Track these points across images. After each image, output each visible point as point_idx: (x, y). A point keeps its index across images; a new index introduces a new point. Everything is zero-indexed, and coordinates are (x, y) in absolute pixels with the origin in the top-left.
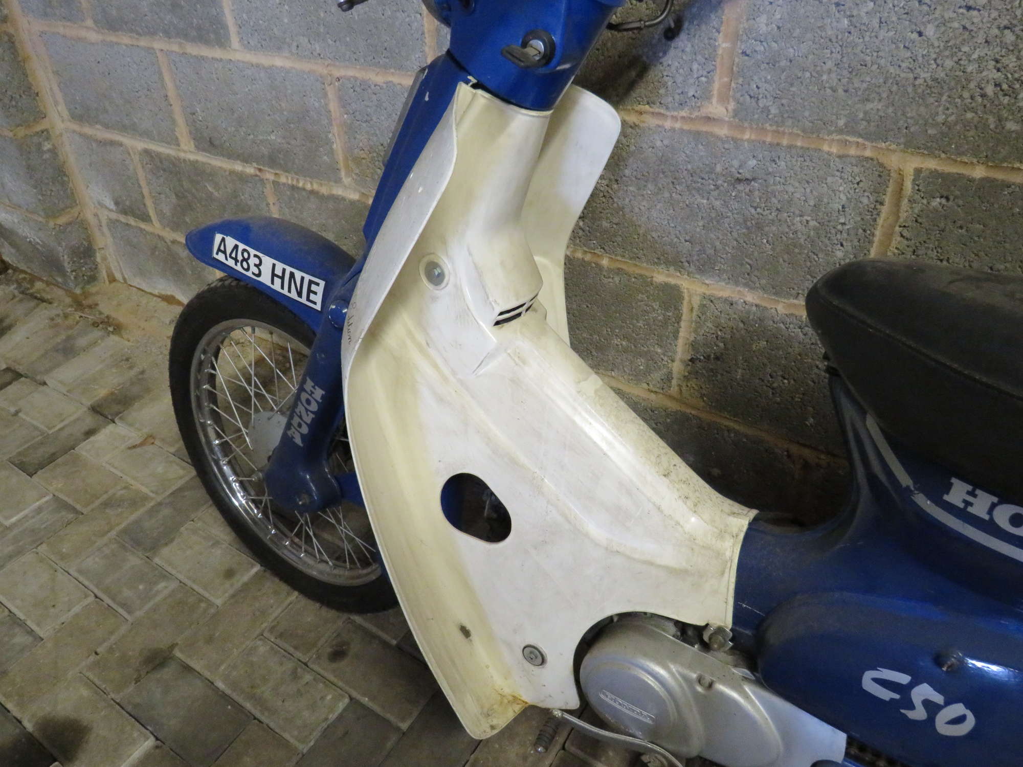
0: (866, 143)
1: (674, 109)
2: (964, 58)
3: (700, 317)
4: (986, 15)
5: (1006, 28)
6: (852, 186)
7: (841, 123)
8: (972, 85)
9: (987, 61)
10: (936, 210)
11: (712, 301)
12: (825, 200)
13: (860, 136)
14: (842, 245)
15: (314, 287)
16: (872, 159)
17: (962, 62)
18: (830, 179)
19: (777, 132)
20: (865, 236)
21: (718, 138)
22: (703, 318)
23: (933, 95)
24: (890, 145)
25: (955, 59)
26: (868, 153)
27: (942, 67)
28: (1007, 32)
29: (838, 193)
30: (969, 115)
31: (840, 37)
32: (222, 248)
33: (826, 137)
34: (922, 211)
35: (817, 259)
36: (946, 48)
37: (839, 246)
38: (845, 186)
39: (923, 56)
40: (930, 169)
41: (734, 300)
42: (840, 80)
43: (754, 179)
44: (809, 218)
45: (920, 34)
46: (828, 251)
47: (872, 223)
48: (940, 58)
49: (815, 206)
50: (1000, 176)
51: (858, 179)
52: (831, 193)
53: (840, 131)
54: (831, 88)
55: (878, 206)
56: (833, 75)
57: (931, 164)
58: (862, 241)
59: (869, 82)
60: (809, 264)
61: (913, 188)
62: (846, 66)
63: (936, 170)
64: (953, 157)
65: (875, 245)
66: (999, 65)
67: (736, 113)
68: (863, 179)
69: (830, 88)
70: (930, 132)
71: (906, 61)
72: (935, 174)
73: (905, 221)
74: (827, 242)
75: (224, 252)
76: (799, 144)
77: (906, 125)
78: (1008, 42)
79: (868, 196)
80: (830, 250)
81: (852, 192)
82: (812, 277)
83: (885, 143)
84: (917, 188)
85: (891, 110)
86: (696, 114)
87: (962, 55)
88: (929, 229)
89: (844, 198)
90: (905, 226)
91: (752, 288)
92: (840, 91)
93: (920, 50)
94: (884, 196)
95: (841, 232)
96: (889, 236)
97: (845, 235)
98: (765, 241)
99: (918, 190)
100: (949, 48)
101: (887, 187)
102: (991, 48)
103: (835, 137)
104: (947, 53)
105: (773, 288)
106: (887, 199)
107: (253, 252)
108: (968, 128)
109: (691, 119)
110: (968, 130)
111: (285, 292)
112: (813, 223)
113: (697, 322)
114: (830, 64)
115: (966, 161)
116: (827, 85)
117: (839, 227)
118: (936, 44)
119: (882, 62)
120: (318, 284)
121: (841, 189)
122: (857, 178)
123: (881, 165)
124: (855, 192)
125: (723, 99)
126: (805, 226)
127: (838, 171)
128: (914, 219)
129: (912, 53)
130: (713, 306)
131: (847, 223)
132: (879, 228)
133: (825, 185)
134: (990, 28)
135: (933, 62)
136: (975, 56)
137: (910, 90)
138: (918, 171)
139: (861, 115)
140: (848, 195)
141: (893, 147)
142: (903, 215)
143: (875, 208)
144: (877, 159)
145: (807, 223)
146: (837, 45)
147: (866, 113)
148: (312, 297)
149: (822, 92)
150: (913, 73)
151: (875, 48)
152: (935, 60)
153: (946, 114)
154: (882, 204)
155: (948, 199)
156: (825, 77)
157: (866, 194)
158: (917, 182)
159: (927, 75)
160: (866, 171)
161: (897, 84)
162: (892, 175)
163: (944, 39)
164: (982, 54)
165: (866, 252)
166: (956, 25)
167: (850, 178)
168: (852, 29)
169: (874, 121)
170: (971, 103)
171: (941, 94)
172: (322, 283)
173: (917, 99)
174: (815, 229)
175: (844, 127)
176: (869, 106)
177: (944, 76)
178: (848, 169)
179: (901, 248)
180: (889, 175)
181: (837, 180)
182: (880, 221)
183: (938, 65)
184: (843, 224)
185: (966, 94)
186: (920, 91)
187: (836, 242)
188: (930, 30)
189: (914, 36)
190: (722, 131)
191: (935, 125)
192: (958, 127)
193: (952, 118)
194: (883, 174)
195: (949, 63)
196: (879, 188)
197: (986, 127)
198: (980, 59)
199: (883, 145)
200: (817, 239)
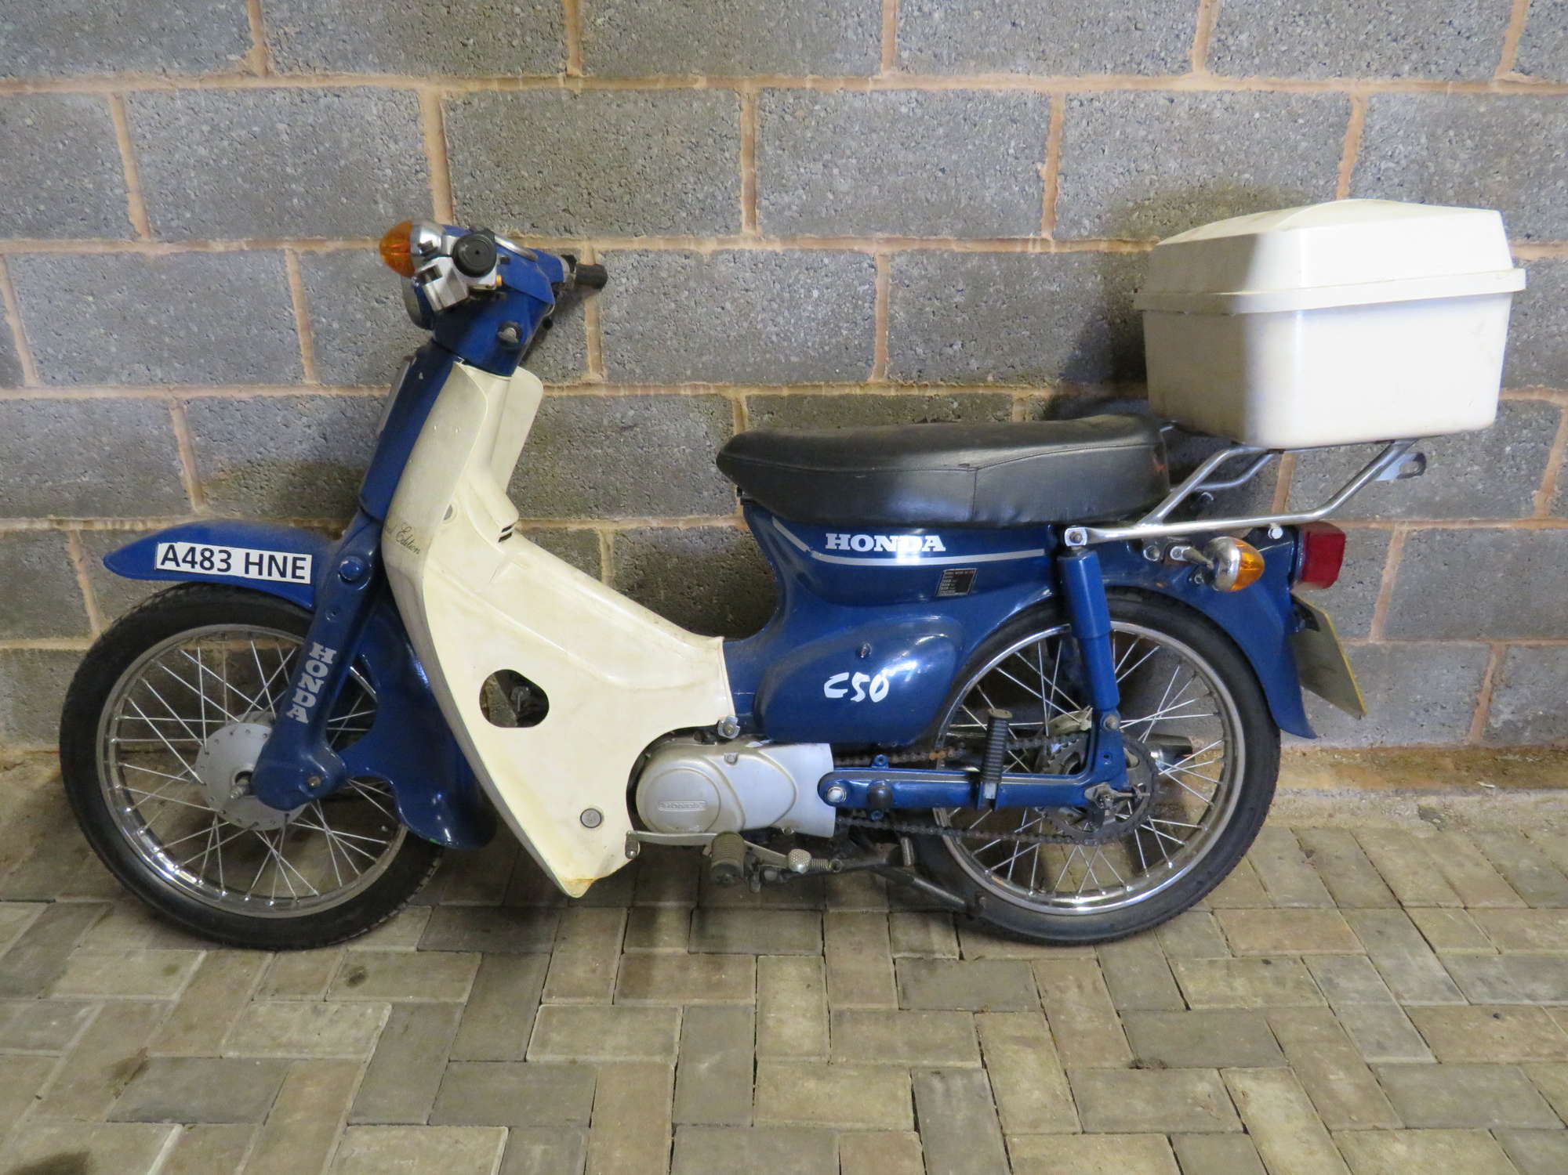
0: (709, 384)
1: (559, 381)
2: (753, 321)
6: (708, 416)
7: (689, 373)
8: (763, 336)
9: (767, 321)
10: (768, 422)
13: (703, 380)
15: (299, 563)
16: (716, 395)
17: (753, 323)
18: (693, 414)
19: (645, 386)
21: (599, 398)
22: (619, 553)
23: (743, 346)
24: (725, 384)
25: (748, 322)
26: (713, 391)
27: (742, 327)
28: (772, 302)
29: (701, 423)
30: (768, 356)
31: (672, 316)
32: (171, 555)
33: (681, 385)
34: (759, 424)
36: (741, 315)
38: (704, 417)
39: (729, 322)
40: (755, 395)
42: (679, 344)
43: (636, 425)
45: (723, 308)
48: (739, 322)
50: (797, 392)
52: (695, 424)
53: (689, 379)
54: (676, 350)
55: (730, 427)
56: (674, 342)
57: (754, 392)
59: (700, 343)
61: (749, 410)
62: (682, 334)
63: (759, 396)
64: (767, 385)
66: (774, 323)
67: (610, 377)
68: (714, 409)
69: (674, 350)
70: (748, 371)
71: (719, 326)
72: (759, 399)
74: (702, 462)
75: (175, 559)
76: (663, 392)
79: (721, 422)
80: (706, 468)
82: (698, 493)
83: (721, 382)
84: (751, 409)
85: (719, 359)
86: (577, 382)
87: (752, 319)
89: (706, 426)
91: (654, 515)
92: (682, 352)
93: (726, 318)
94: (732, 419)
98: (655, 473)
99: (753, 411)
100: (743, 316)
101: (732, 412)
102: (767, 313)
103: (687, 383)
104: (742, 319)
105: (671, 510)
106: (735, 420)
107: (216, 549)
108: (770, 364)
109: (576, 387)
110: (770, 366)
111: (265, 576)
112: (688, 451)
113: (615, 558)
115: (775, 386)
116: (672, 348)
117: (708, 449)
118: (734, 314)
119: (704, 328)
120: (304, 559)
121: (702, 419)
122: (710, 410)
123: (724, 397)
124: (712, 420)
125: (599, 368)
126: (683, 454)
127: (696, 407)
129: (721, 321)
133: (689, 420)
134: (762, 301)
135: (736, 325)
136: (759, 319)
137: (727, 344)
138: (748, 398)
139: (700, 366)
140: (708, 423)
141: (728, 384)
143: (728, 430)
144: (720, 395)
146: (671, 321)
147: (703, 364)
148: (299, 572)
149: (670, 353)
150: (726, 333)
151: (697, 320)
152: (737, 323)
153: (754, 357)
154: (732, 425)
155: (772, 413)
156: (670, 343)
158: (750, 406)
159: (735, 334)
160: (714, 401)
161: (718, 342)
162: (732, 403)
163: (739, 310)
164: (763, 318)
166: (742, 301)
167: (705, 411)
168: (679, 310)
169: (710, 369)
170: (766, 348)
171: (747, 345)
172: (309, 558)
173: (734, 350)
174: (691, 454)
175: (691, 376)
176: (704, 359)
177: (746, 333)
178: (702, 404)
181: (698, 414)
183: (740, 327)
184: (710, 446)
185: (762, 343)
186: (734, 344)
188: (728, 305)
189: (720, 310)
190: (602, 392)
191: (750, 365)
192: (764, 365)
193: (758, 359)
194: (726, 404)
195: (746, 325)
196: (727, 415)
197: (780, 362)
198: (763, 321)
199: (720, 384)
200: (694, 462)
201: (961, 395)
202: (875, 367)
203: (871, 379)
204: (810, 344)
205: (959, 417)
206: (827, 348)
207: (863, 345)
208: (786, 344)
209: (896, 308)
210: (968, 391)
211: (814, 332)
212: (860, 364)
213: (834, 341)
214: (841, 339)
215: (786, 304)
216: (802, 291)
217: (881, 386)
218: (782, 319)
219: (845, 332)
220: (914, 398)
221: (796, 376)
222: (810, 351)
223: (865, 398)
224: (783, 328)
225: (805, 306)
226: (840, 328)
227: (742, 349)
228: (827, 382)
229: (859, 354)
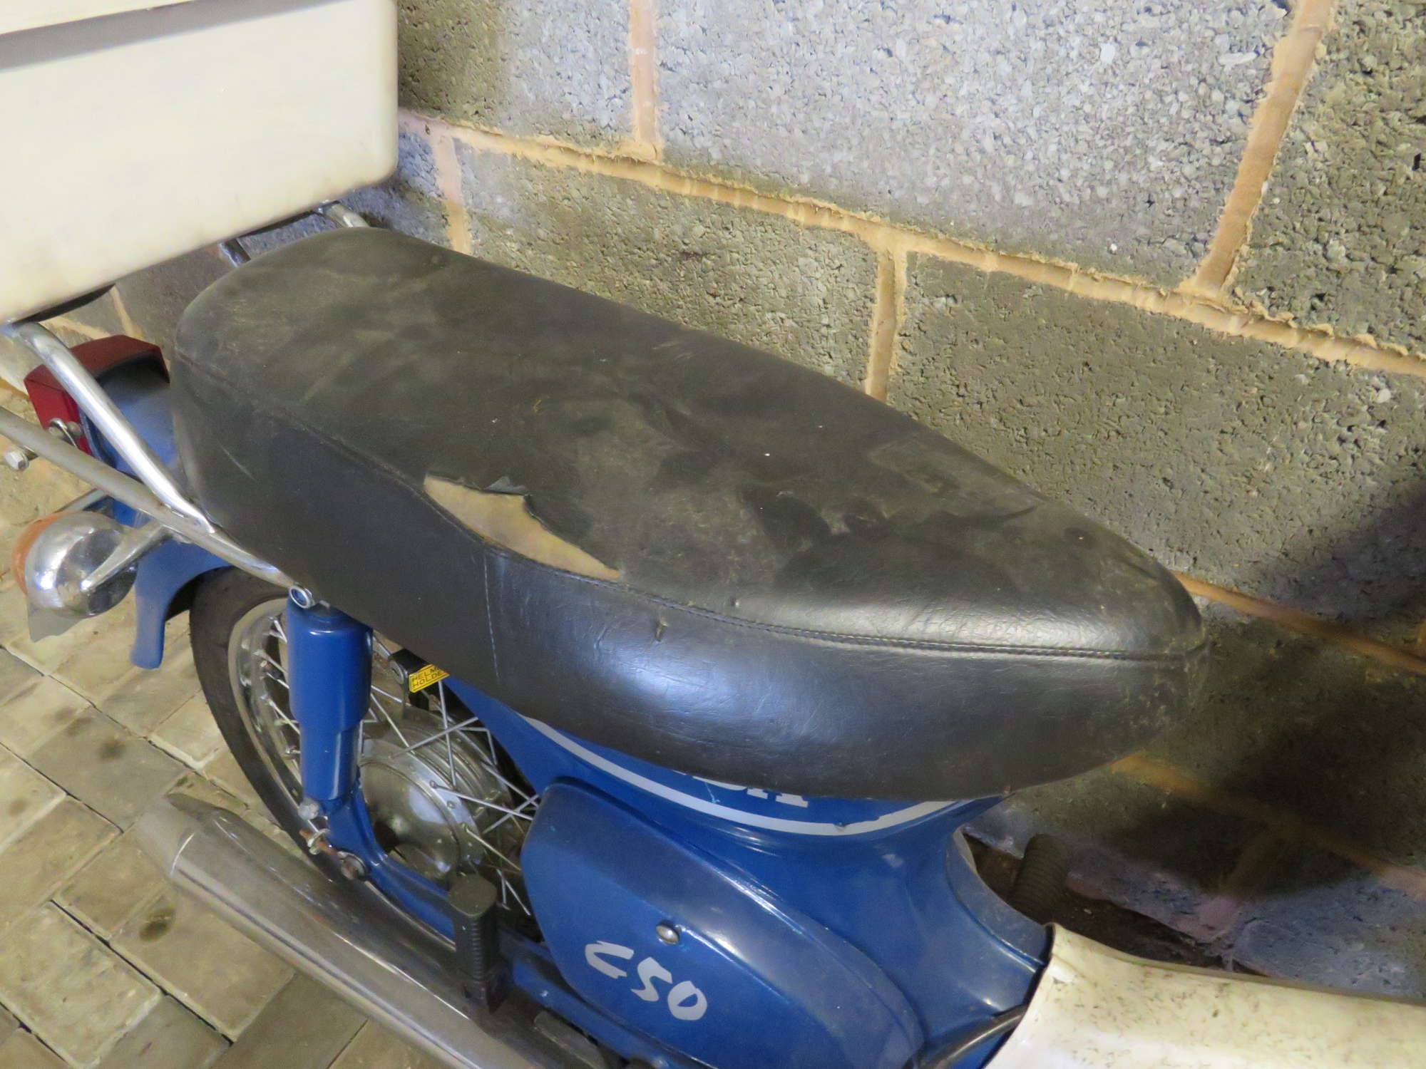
0: (841, 210)
2: (949, 93)
4: (970, 30)
5: (997, 52)
6: (832, 272)
7: (805, 179)
8: (965, 135)
9: (980, 101)
10: (941, 315)
12: (800, 290)
13: (831, 199)
16: (851, 235)
17: (948, 100)
18: (802, 261)
19: (725, 186)
20: (858, 346)
23: (917, 146)
24: (872, 216)
25: (939, 94)
26: (845, 226)
27: (924, 104)
28: (1000, 57)
29: (814, 282)
30: (967, 180)
31: (785, 51)
33: (789, 199)
34: (924, 314)
36: (925, 76)
37: (827, 357)
38: (822, 271)
39: (897, 86)
40: (927, 255)
42: (794, 114)
43: (705, 254)
44: (783, 315)
45: (889, 53)
47: (864, 327)
48: (919, 91)
49: (788, 297)
51: (837, 263)
52: (806, 280)
53: (806, 191)
54: (785, 127)
55: (869, 304)
56: (785, 107)
57: (928, 248)
58: (854, 353)
59: (832, 120)
61: (909, 281)
62: (800, 94)
63: (935, 257)
64: (953, 239)
65: (871, 359)
66: (996, 108)
67: (668, 154)
68: (844, 263)
69: (783, 126)
70: (920, 200)
71: (876, 92)
72: (935, 263)
73: (905, 327)
74: (810, 349)
76: (755, 206)
77: (888, 188)
78: (1003, 74)
79: (853, 288)
80: (816, 361)
81: (832, 280)
83: (865, 212)
84: (914, 280)
85: (865, 164)
86: (615, 153)
87: (947, 89)
88: (937, 341)
89: (824, 289)
90: (905, 335)
92: (798, 133)
93: (892, 78)
94: (873, 290)
95: (827, 338)
96: (887, 346)
97: (831, 342)
99: (916, 284)
100: (929, 78)
101: (876, 277)
102: (983, 82)
103: (801, 199)
104: (926, 85)
106: (878, 293)
108: (968, 198)
109: (613, 161)
110: (968, 202)
112: (789, 323)
114: (778, 90)
115: (971, 245)
116: (779, 122)
117: (824, 330)
118: (911, 69)
119: (845, 91)
121: (818, 275)
122: (836, 261)
123: (865, 244)
124: (836, 282)
125: (648, 133)
126: (780, 326)
127: (810, 248)
128: (916, 325)
129: (882, 81)
131: (832, 325)
132: (873, 335)
133: (797, 269)
134: (977, 51)
135: (910, 96)
136: (963, 92)
137: (886, 136)
138: (912, 257)
139: (829, 170)
140: (827, 284)
141: (876, 219)
142: (901, 319)
143: (865, 307)
144: (858, 235)
145: (782, 322)
146: (782, 62)
147: (834, 166)
149: (774, 131)
150: (887, 111)
151: (833, 69)
152: (913, 93)
153: (938, 177)
154: (872, 300)
155: (954, 298)
156: (774, 109)
157: (851, 285)
158: (913, 273)
159: (907, 116)
160: (846, 252)
161: (869, 126)
162: (879, 259)
163: (922, 64)
164: (973, 90)
165: (863, 369)
166: (933, 43)
167: (827, 261)
168: (800, 40)
169: (846, 180)
170: (967, 162)
171: (927, 146)
173: (898, 149)
174: (793, 331)
175: (809, 185)
176: (838, 156)
177: (929, 119)
178: (823, 247)
179: (905, 366)
180: (876, 261)
181: (811, 263)
182: (874, 325)
183: (918, 103)
184: (828, 326)
185: (959, 149)
186: (899, 138)
187: (822, 352)
188: (900, 48)
189: (882, 55)
190: (654, 181)
191: (927, 190)
192: (955, 196)
193: (946, 182)
194: (867, 257)
195: (931, 100)
196: (866, 277)
197: (990, 197)
198: (971, 97)
199: (863, 215)
200: (797, 346)
202: (1205, 261)
203: (1190, 285)
204: (1065, 173)
206: (1102, 192)
207: (1194, 203)
208: (1010, 161)
209: (1312, 127)
211: (1082, 147)
212: (1171, 244)
213: (1123, 178)
214: (1140, 178)
215: (1031, 68)
216: (1076, 41)
217: (1208, 305)
218: (1015, 102)
219: (1155, 163)
220: (1282, 354)
221: (1018, 234)
222: (1062, 188)
223: (1160, 320)
224: (1011, 125)
225: (1075, 78)
226: (1147, 150)
227: (916, 153)
228: (1084, 266)
229: (1176, 221)
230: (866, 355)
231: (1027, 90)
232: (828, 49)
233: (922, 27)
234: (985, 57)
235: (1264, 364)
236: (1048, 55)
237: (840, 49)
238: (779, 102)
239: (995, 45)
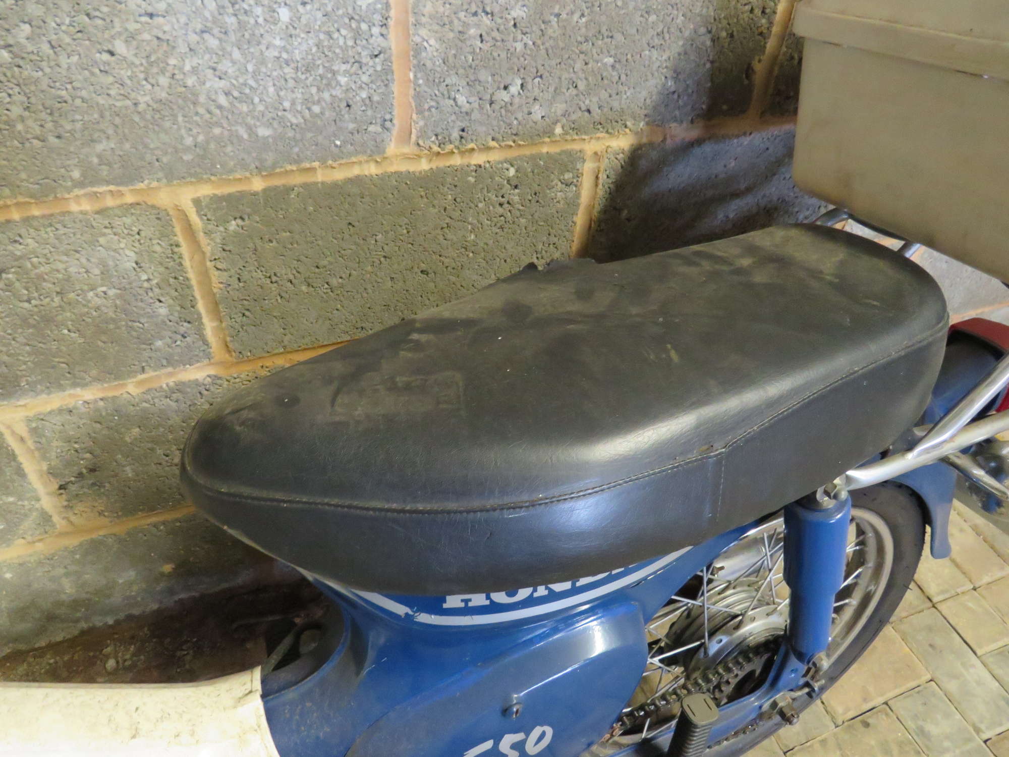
0: (121, 188)
2: (176, 72)
3: (40, 443)
4: (174, 20)
5: (203, 32)
6: (133, 238)
7: (76, 174)
8: (202, 99)
9: (203, 71)
10: (236, 234)
11: (42, 420)
12: (111, 263)
13: (108, 183)
14: (160, 301)
16: (138, 204)
17: (177, 77)
18: (102, 240)
20: (181, 283)
22: (44, 440)
23: (167, 118)
24: (150, 183)
25: (167, 74)
26: (130, 199)
27: (158, 86)
28: (206, 36)
29: (121, 251)
30: (217, 131)
31: (9, 74)
33: (67, 196)
34: (224, 239)
35: (141, 325)
36: (151, 64)
37: (157, 303)
38: (125, 241)
39: (130, 78)
40: (208, 196)
41: (70, 406)
42: (42, 126)
44: (104, 289)
45: (112, 54)
46: (149, 313)
47: (179, 268)
48: (151, 77)
49: (102, 273)
50: (278, 182)
51: (135, 229)
52: (112, 253)
53: (81, 184)
54: (37, 138)
55: (176, 250)
56: (30, 122)
57: (206, 191)
58: (179, 290)
59: (82, 120)
60: (134, 334)
61: (202, 219)
62: (41, 107)
63: (215, 195)
64: (224, 177)
65: (195, 288)
66: (217, 73)
68: (141, 227)
69: (34, 138)
70: (185, 158)
71: (111, 87)
72: (217, 200)
73: (213, 254)
74: (140, 304)
77: (155, 157)
78: (214, 47)
79: (158, 244)
80: (149, 310)
81: (137, 244)
82: (147, 345)
83: (142, 182)
84: (205, 218)
85: (127, 146)
87: (174, 69)
88: (242, 253)
89: (132, 254)
90: (215, 259)
91: (84, 386)
92: (52, 140)
93: (122, 72)
94: (176, 238)
95: (151, 289)
96: (204, 275)
97: (157, 290)
98: (66, 331)
99: (208, 220)
100: (155, 65)
101: (173, 227)
102: (200, 56)
103: (78, 192)
104: (155, 70)
105: (110, 374)
106: (180, 239)
108: (222, 144)
110: (224, 146)
112: (112, 292)
113: (38, 449)
114: (16, 111)
115: (238, 176)
116: (29, 136)
117: (146, 285)
118: (137, 62)
119: (84, 93)
121: (122, 245)
122: (134, 228)
123: (153, 207)
124: (141, 244)
126: (105, 298)
127: (106, 227)
128: (221, 249)
129: (115, 77)
130: (47, 424)
131: (151, 277)
132: (190, 270)
133: (100, 248)
134: (186, 34)
135: (144, 83)
136: (187, 68)
137: (137, 118)
138: (197, 202)
139: (95, 160)
140: (134, 249)
141: (155, 184)
142: (208, 250)
143: (173, 253)
144: (146, 203)
145: (105, 294)
146: (11, 85)
147: (99, 156)
149: (27, 145)
150: (129, 99)
151: (64, 79)
152: (146, 79)
153: (192, 136)
154: (177, 246)
155: (242, 218)
156: (20, 127)
157: (155, 242)
158: (202, 213)
159: (147, 98)
160: (139, 218)
161: (118, 115)
162: (171, 213)
163: (144, 55)
164: (195, 64)
165: (192, 298)
166: (147, 36)
167: (126, 231)
168: (21, 63)
169: (116, 163)
170: (212, 118)
171: (175, 116)
173: (151, 126)
174: (119, 296)
175: (82, 179)
176: (99, 148)
177: (167, 95)
178: (117, 222)
179: (225, 281)
180: (168, 215)
181: (112, 238)
182: (187, 263)
183: (153, 86)
184: (149, 280)
185: (201, 110)
186: (148, 117)
187: (151, 301)
188: (120, 47)
189: (105, 57)
191: (187, 149)
192: (212, 146)
193: (201, 138)
194: (161, 216)
195: (164, 81)
196: (165, 231)
197: (240, 138)
198: (195, 70)
199: (141, 186)
200: (128, 306)
201: (520, 158)
202: (395, 131)
203: (392, 149)
204: (287, 105)
205: (516, 187)
206: (316, 109)
207: (376, 98)
208: (245, 108)
210: (527, 152)
211: (291, 83)
212: (372, 128)
213: (326, 95)
214: (338, 92)
215: (233, 38)
216: (259, 11)
217: (407, 158)
218: (231, 65)
219: (343, 80)
220: (456, 170)
221: (270, 158)
222: (289, 115)
223: (384, 178)
224: (234, 82)
225: (268, 38)
226: (334, 73)
227: (167, 124)
228: (323, 161)
229: (369, 113)
230: (189, 287)
231: (236, 54)
232: (52, 63)
233: (132, 26)
234: (194, 38)
235: (449, 180)
236: (241, 25)
237: (64, 61)
238: (22, 119)
239: (199, 27)
